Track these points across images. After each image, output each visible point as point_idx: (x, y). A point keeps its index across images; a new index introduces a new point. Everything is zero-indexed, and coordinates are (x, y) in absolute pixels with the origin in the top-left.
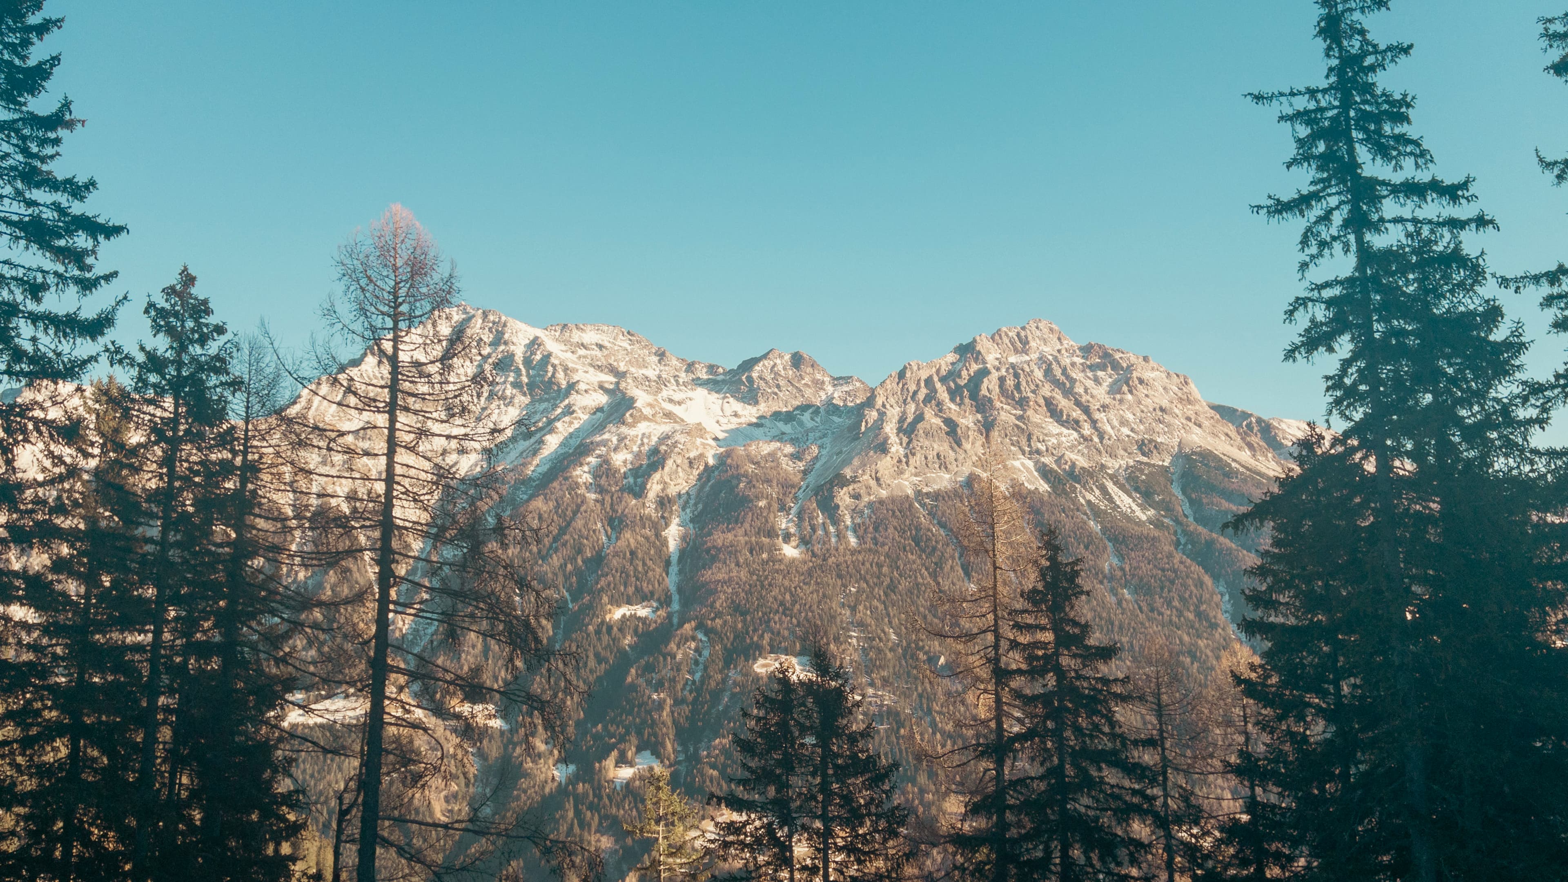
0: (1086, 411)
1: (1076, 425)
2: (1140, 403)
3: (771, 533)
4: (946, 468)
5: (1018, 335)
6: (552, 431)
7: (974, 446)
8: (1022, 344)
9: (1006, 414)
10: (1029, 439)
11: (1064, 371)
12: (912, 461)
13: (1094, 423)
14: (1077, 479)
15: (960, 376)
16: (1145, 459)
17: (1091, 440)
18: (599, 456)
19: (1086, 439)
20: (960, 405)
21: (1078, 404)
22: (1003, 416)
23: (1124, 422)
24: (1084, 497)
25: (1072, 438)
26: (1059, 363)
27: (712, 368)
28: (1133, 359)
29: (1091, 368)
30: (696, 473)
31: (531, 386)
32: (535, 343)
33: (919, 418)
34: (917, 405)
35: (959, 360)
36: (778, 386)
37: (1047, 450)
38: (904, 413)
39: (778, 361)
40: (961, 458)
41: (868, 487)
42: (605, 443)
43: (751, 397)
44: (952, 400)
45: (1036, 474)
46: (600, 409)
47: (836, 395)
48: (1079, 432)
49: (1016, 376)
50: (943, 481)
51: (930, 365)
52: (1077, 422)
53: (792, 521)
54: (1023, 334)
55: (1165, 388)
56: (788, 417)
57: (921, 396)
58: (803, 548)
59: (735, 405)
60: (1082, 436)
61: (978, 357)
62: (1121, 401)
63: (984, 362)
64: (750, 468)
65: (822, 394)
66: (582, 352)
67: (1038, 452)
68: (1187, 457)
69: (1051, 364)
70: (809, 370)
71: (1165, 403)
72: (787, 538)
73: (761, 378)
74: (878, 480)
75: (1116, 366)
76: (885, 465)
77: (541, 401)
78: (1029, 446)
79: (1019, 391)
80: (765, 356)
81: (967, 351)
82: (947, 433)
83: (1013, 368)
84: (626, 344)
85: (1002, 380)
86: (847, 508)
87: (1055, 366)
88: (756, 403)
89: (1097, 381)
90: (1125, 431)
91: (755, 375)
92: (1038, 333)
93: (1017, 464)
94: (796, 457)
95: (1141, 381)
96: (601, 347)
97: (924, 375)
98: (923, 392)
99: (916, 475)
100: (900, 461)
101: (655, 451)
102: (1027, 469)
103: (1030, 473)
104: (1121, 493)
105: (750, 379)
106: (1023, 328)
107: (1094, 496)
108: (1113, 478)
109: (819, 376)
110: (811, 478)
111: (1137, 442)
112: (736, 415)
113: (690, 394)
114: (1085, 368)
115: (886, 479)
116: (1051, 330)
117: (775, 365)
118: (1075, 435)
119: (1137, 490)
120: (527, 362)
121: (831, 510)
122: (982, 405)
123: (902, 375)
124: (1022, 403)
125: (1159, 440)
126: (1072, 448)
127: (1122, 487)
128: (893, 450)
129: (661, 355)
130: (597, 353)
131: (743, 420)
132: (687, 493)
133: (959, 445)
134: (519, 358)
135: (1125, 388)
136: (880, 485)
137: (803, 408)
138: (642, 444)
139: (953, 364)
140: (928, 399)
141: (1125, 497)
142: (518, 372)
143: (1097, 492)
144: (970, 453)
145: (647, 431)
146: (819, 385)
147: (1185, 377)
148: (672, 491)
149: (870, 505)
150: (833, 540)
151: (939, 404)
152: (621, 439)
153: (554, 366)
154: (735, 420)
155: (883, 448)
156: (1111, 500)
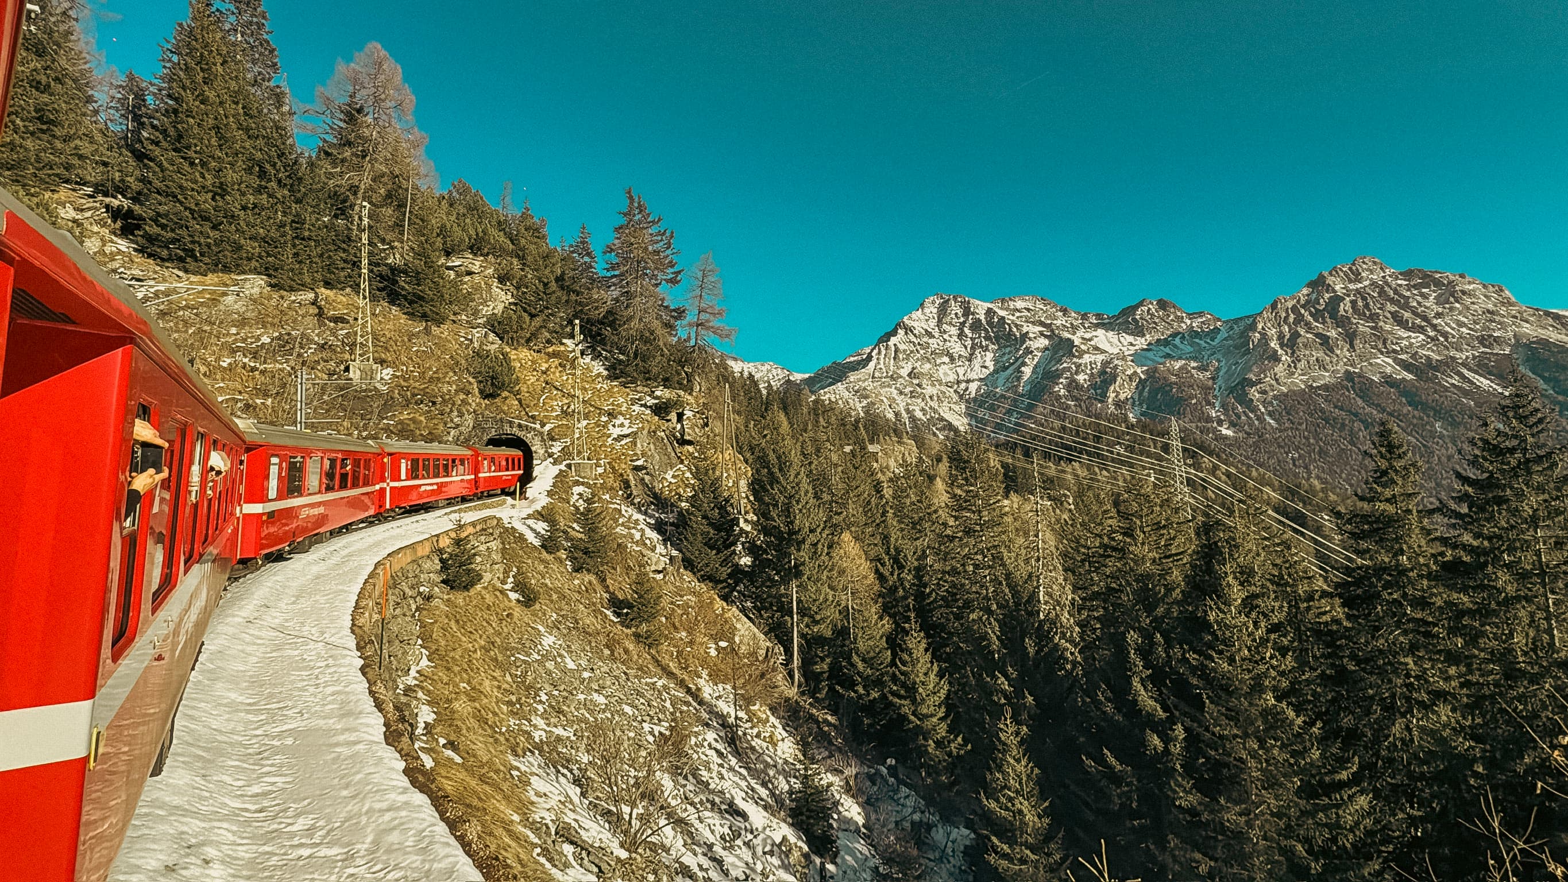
0: (1425, 318)
1: (1421, 330)
2: (1468, 309)
3: (1209, 419)
4: (1325, 368)
5: (1350, 269)
6: (1024, 364)
7: (1343, 351)
8: (1357, 278)
9: (1364, 327)
10: (1384, 343)
11: (1396, 292)
12: (1298, 365)
13: (1434, 327)
14: (1436, 369)
15: (1319, 303)
16: (1488, 350)
17: (1438, 340)
18: (1066, 378)
19: (1433, 339)
20: (1323, 323)
21: (1415, 314)
22: (1361, 328)
23: (1461, 324)
24: (1447, 382)
25: (1420, 339)
26: (1390, 286)
27: (1098, 316)
28: (1451, 277)
29: (1415, 286)
30: (1134, 384)
31: (997, 338)
32: (989, 312)
33: (1295, 335)
34: (1289, 326)
35: (1313, 292)
36: (1155, 323)
37: (1402, 349)
38: (1281, 332)
39: (1151, 306)
40: (1334, 360)
41: (1271, 386)
42: (1069, 369)
43: (1139, 331)
44: (1317, 321)
45: (1398, 368)
46: (1046, 349)
47: (1194, 325)
48: (1426, 335)
49: (1364, 299)
50: (1326, 378)
51: (1293, 298)
52: (1422, 327)
53: (1218, 411)
54: (1354, 268)
55: (1485, 296)
56: (1166, 343)
57: (1291, 320)
58: (1233, 429)
59: (1130, 339)
60: (1429, 337)
61: (1329, 288)
62: (1451, 309)
63: (1334, 291)
64: (1173, 379)
65: (1183, 325)
66: (1018, 314)
67: (1394, 351)
68: (1528, 346)
69: (1383, 287)
70: (1172, 310)
71: (1490, 307)
72: (1220, 423)
73: (1141, 318)
74: (1277, 380)
75: (1438, 283)
76: (1280, 369)
77: (1006, 347)
78: (1386, 348)
79: (1370, 310)
80: (1141, 304)
81: (1318, 284)
82: (1321, 344)
83: (1359, 293)
84: (1041, 306)
85: (1354, 303)
86: (1258, 400)
87: (1386, 288)
88: (1144, 335)
89: (1425, 296)
90: (1464, 330)
91: (1138, 317)
92: (1364, 266)
93: (1379, 361)
94: (1202, 369)
95: (1464, 292)
96: (1028, 310)
97: (1290, 304)
98: (1292, 317)
99: (1302, 375)
100: (1289, 366)
101: (1103, 372)
102: (1389, 364)
103: (1393, 367)
104: (1477, 377)
105: (1134, 320)
106: (1354, 264)
107: (1455, 380)
108: (1464, 365)
109: (1179, 314)
110: (1220, 381)
111: (1477, 338)
112: (1132, 344)
113: (1094, 333)
114: (1409, 288)
115: (1282, 380)
116: (1375, 263)
117: (1149, 309)
118: (1422, 337)
119: (1490, 373)
120: (990, 323)
121: (1249, 404)
122: (1341, 322)
123: (1274, 306)
124: (1373, 317)
125: (1495, 335)
126: (1422, 346)
127: (1476, 372)
128: (1283, 358)
129: (1065, 311)
130: (1026, 313)
131: (1137, 347)
132: (1132, 397)
133: (1333, 352)
134: (984, 321)
135: (1452, 299)
136: (1279, 384)
137: (1174, 335)
138: (1092, 368)
139: (1308, 295)
140: (1297, 322)
141: (1482, 379)
142: (986, 330)
143: (1457, 378)
144: (1341, 356)
145: (1092, 360)
146: (1180, 320)
147: (1499, 286)
148: (1122, 397)
149: (1275, 397)
150: (1256, 422)
151: (1308, 324)
152: (1078, 366)
153: (1009, 325)
154: (1131, 348)
155: (1275, 358)
156: (1473, 383)
